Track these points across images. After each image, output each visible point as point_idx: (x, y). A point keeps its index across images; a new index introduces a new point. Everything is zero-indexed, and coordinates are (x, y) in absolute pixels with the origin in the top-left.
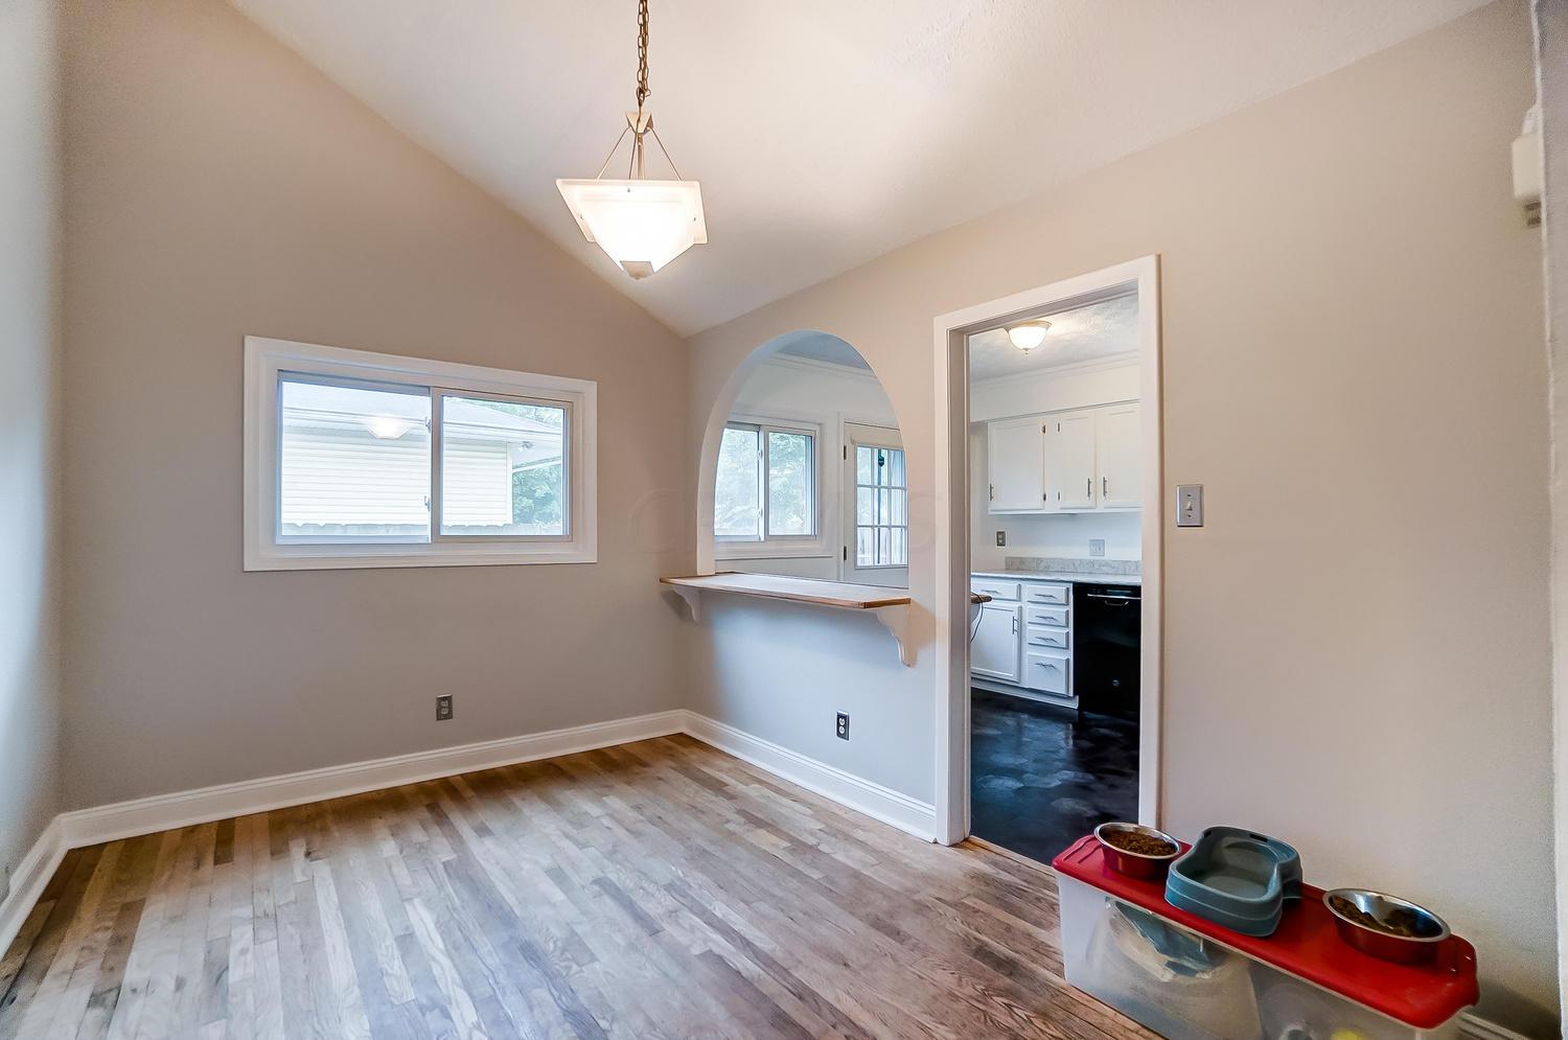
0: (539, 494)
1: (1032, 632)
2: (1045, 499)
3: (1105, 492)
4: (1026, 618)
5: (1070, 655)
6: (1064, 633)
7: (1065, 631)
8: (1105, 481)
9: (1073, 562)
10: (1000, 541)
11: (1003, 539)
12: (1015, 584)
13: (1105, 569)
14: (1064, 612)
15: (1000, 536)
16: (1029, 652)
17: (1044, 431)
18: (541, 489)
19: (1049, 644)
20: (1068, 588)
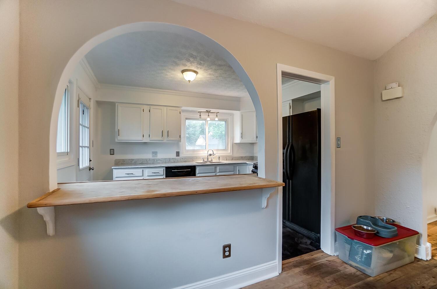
2: (143, 136)
3: (168, 135)
8: (168, 132)
9: (146, 160)
10: (112, 153)
12: (141, 170)
13: (159, 161)
17: (143, 111)
20: (164, 169)
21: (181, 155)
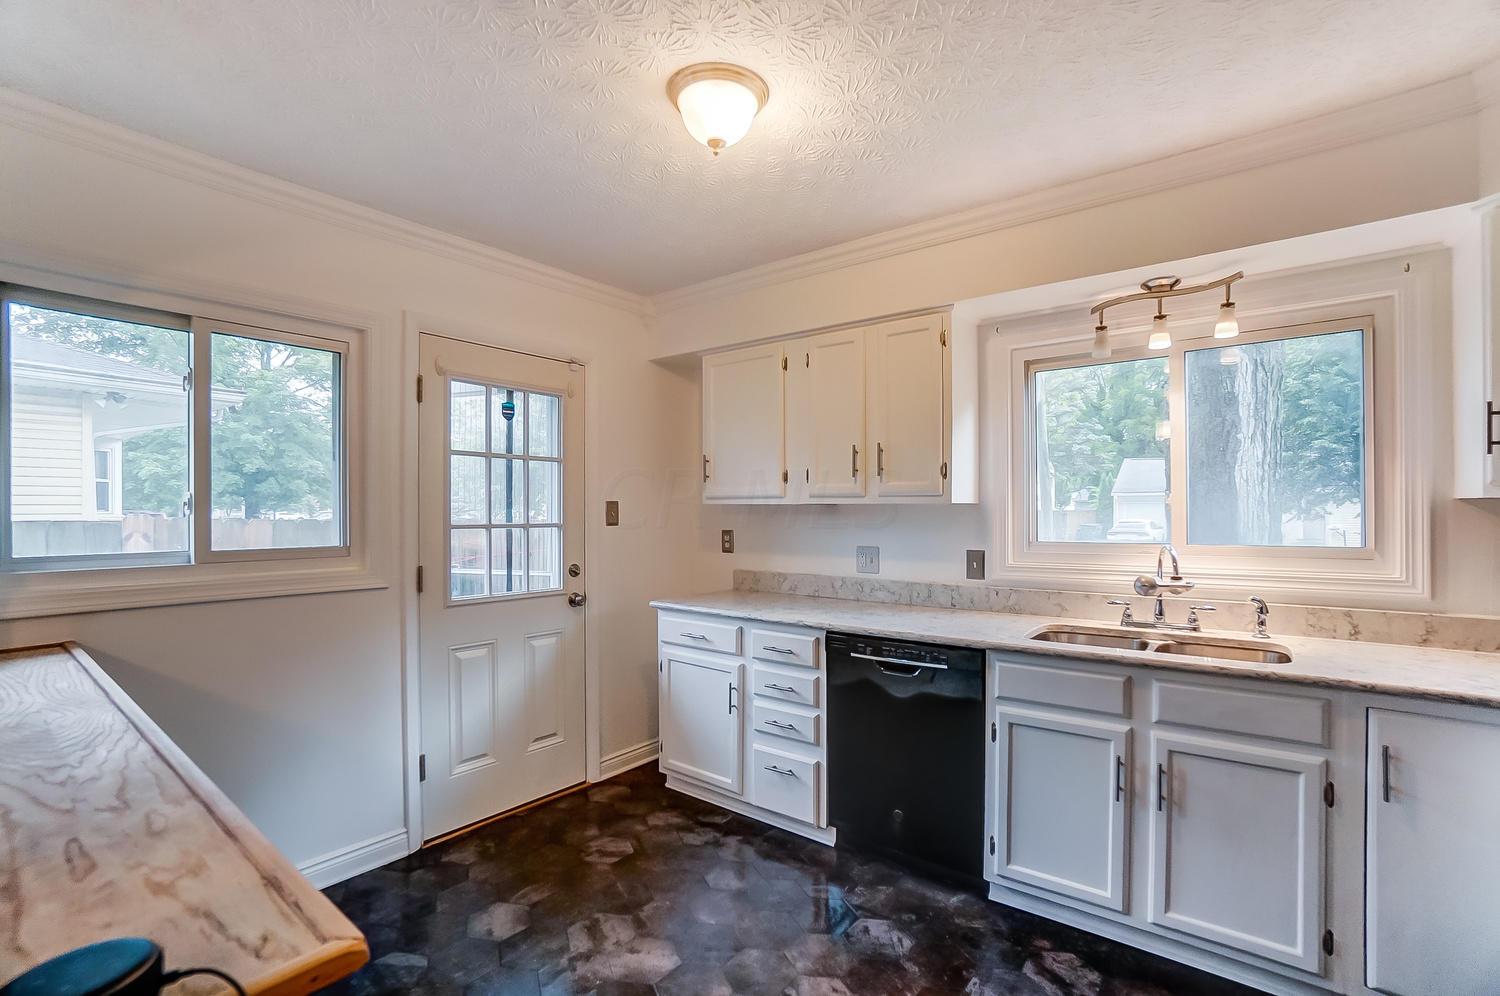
0: (249, 468)
1: (762, 709)
2: (786, 479)
3: (880, 469)
4: (753, 686)
5: (820, 756)
6: (811, 717)
7: (813, 714)
8: (880, 451)
9: (831, 580)
10: (727, 545)
11: (731, 541)
12: (733, 627)
13: (881, 595)
14: (811, 680)
15: (727, 538)
16: (757, 745)
17: (785, 368)
18: (251, 463)
19: (786, 733)
20: (818, 640)
21: (993, 571)
